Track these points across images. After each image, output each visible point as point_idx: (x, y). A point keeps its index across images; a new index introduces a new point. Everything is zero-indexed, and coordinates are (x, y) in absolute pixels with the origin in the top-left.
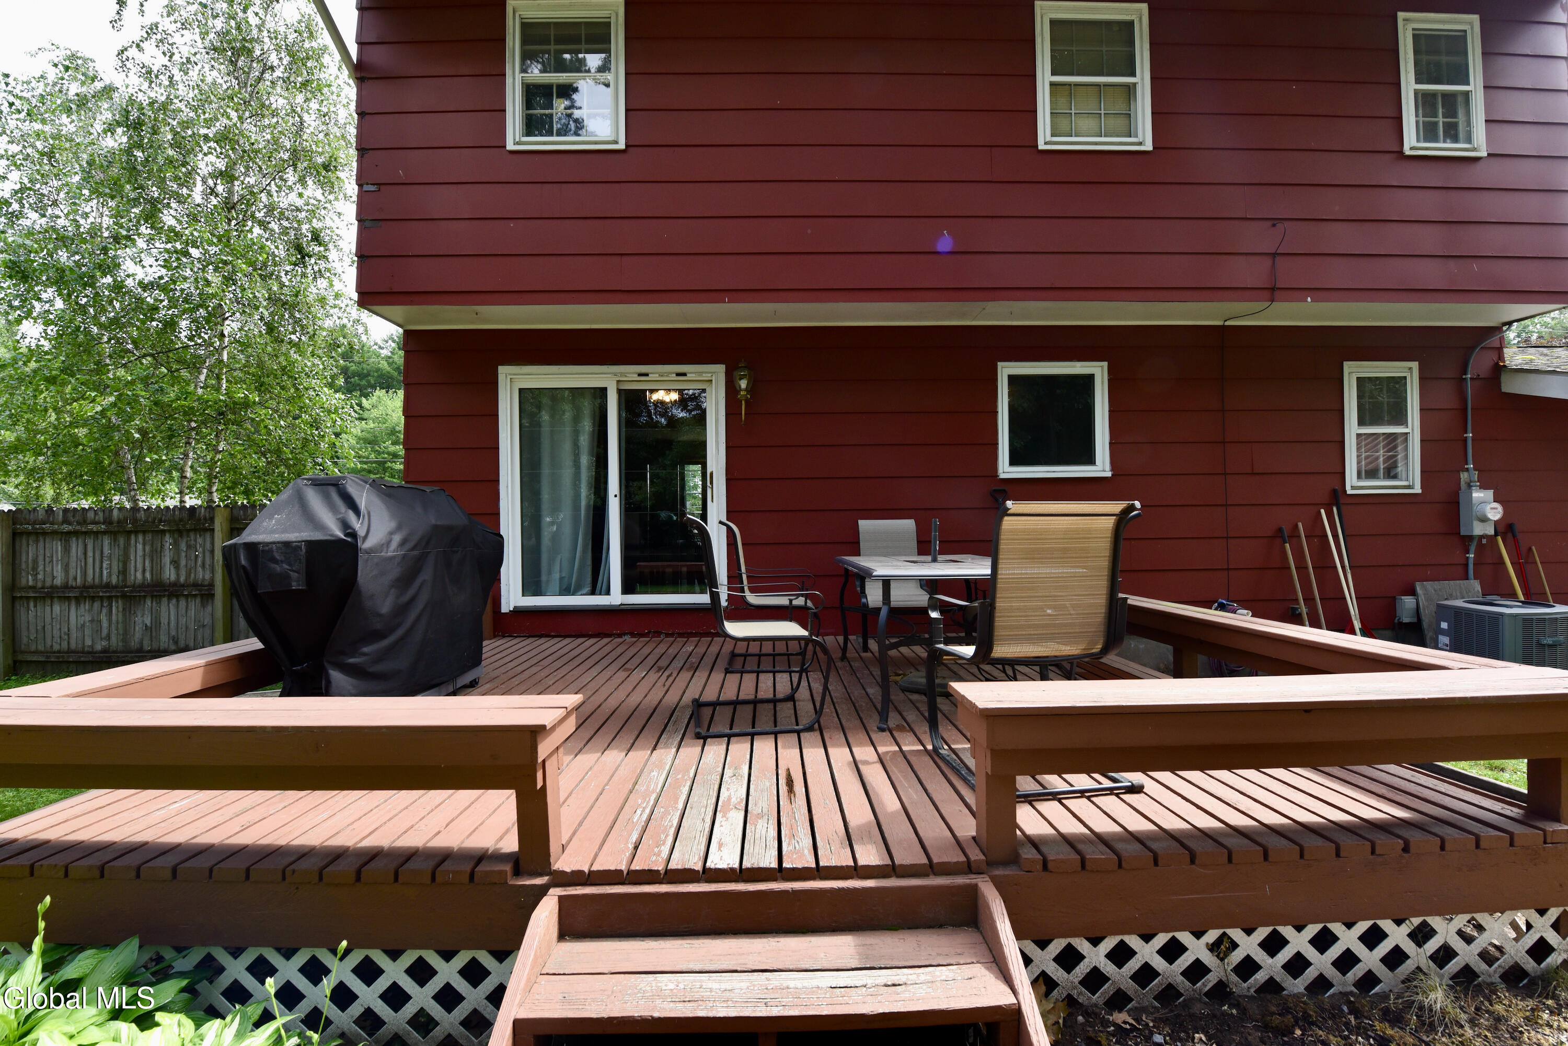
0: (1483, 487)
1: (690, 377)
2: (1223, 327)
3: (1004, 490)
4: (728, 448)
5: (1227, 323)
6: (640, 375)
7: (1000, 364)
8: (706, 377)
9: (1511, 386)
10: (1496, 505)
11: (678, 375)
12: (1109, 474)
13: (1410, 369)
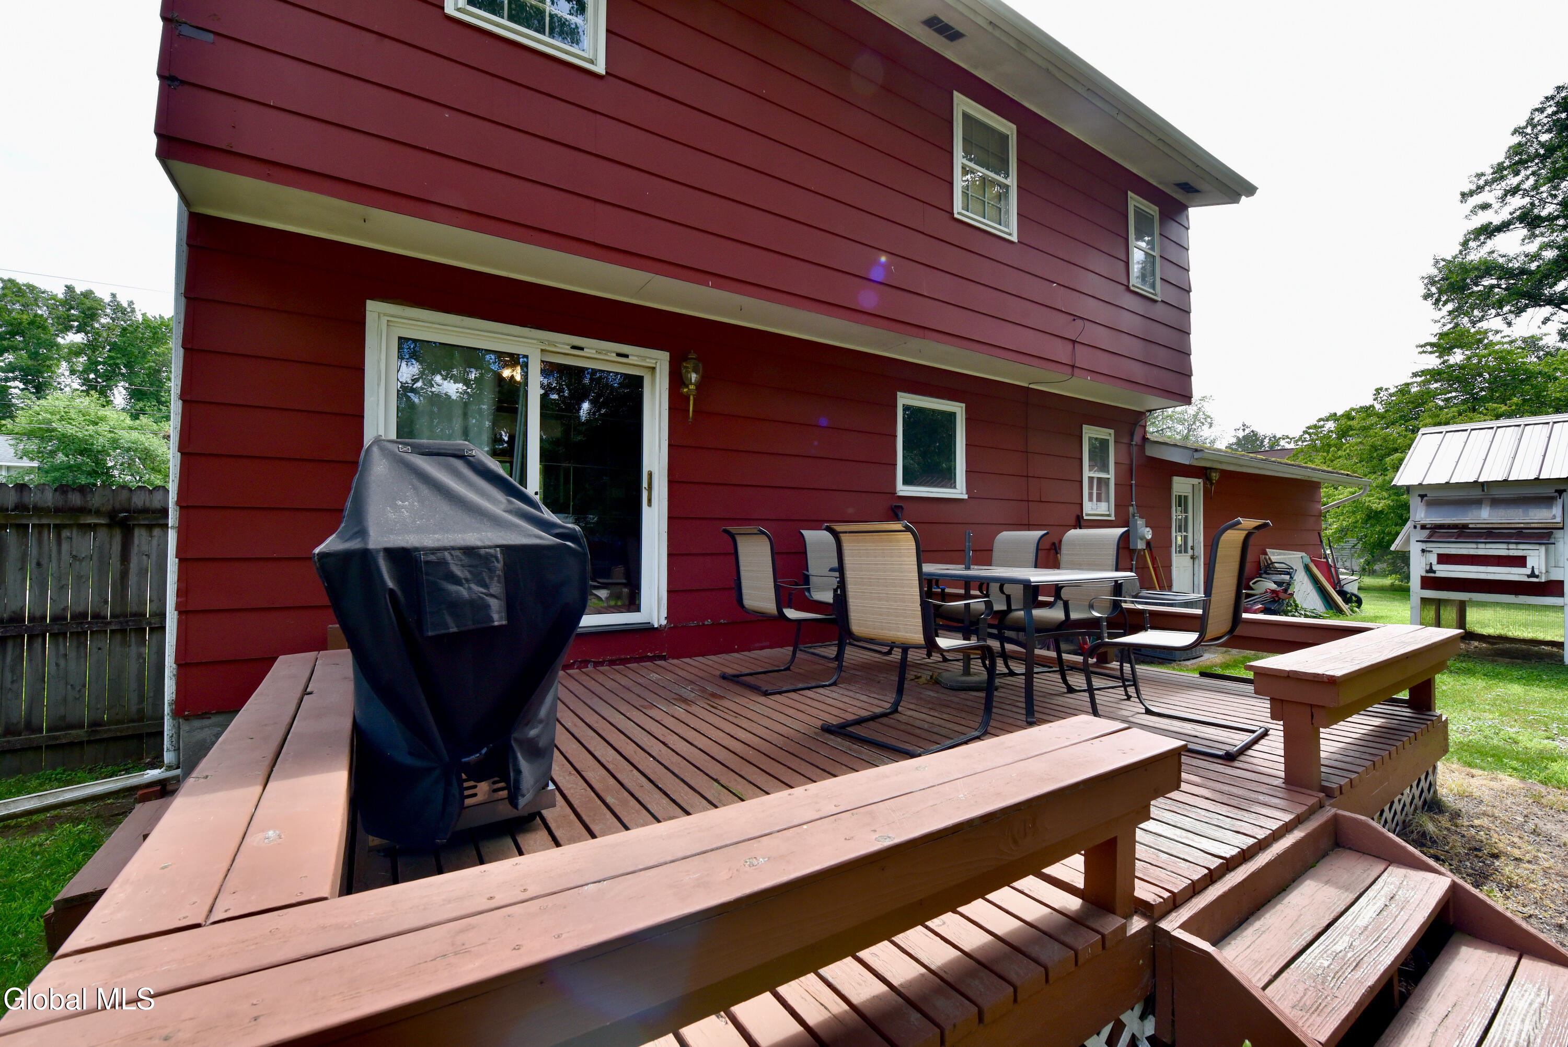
0: (1141, 517)
1: (632, 360)
2: (1028, 389)
3: (901, 507)
4: (670, 446)
5: (1031, 386)
6: (574, 347)
7: (899, 394)
8: (650, 363)
9: (1151, 452)
10: (1148, 529)
11: (619, 355)
12: (966, 497)
13: (1110, 434)
